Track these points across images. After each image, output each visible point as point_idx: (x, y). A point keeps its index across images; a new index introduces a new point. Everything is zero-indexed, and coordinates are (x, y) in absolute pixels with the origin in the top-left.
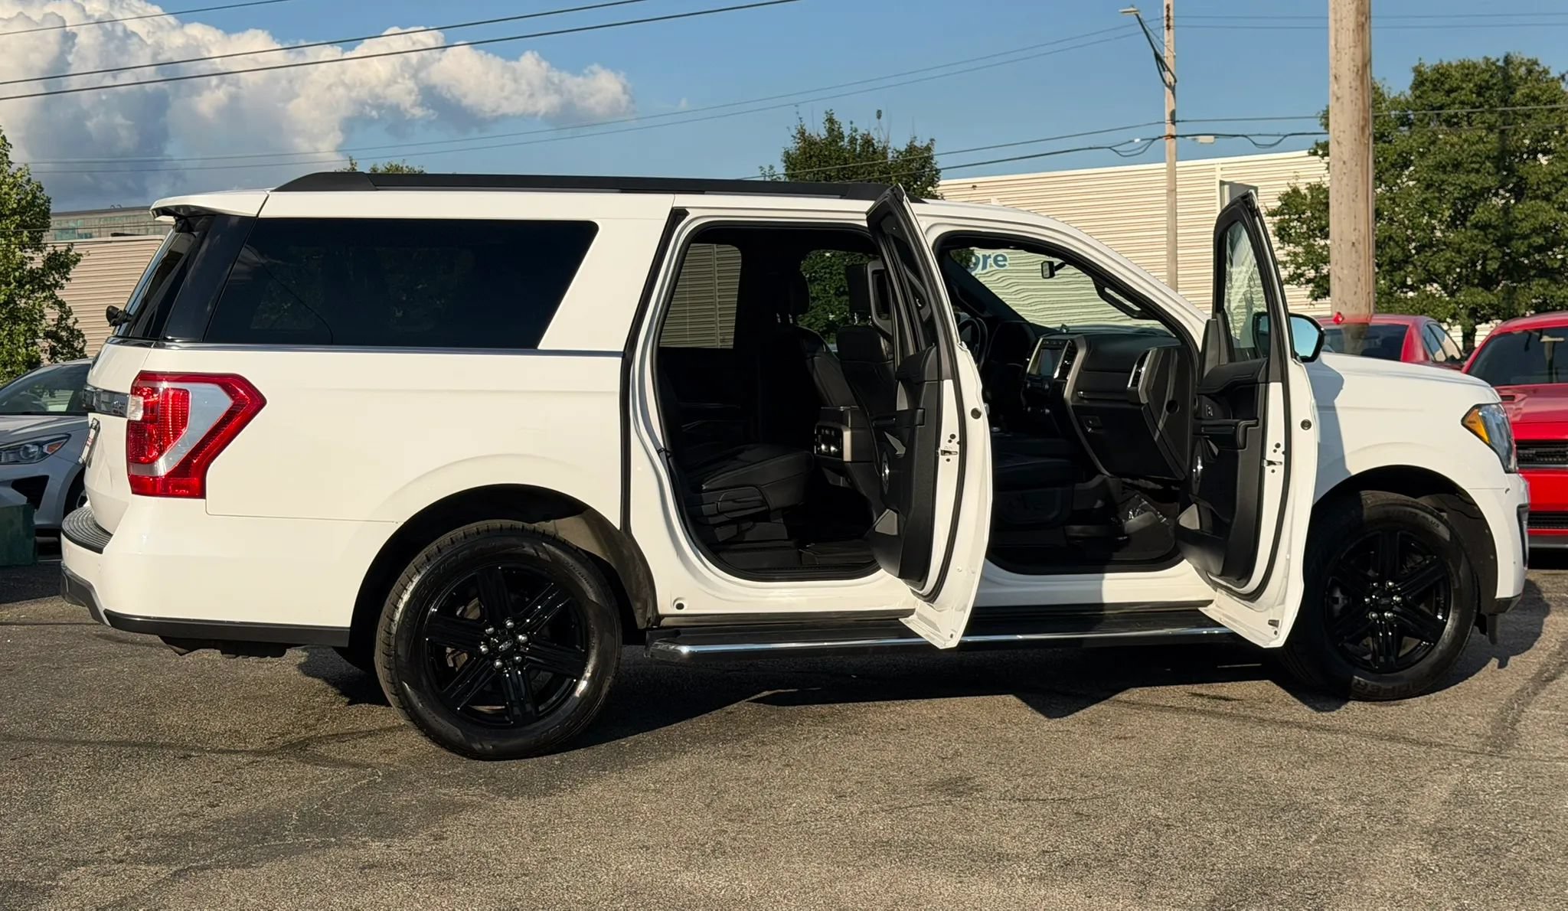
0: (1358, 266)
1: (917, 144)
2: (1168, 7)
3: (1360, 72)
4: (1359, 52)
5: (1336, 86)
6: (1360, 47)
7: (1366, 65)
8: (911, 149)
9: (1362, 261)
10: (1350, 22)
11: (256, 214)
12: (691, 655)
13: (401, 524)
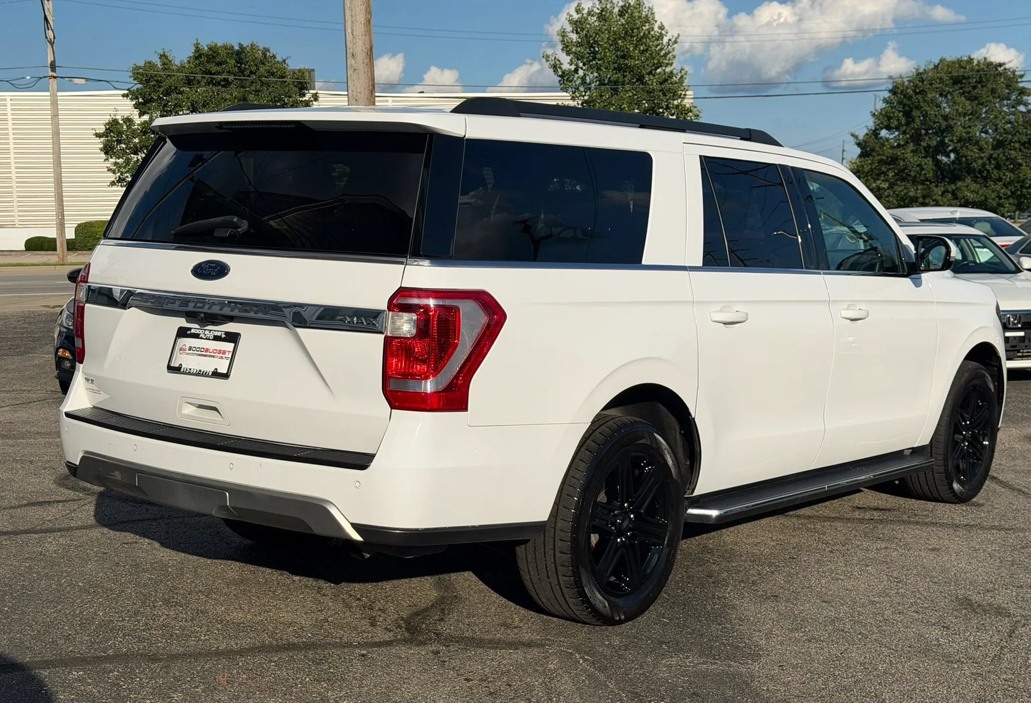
3: (369, 53)
5: (353, 61)
6: (367, 36)
10: (361, 18)
11: (464, 134)
12: (719, 517)
13: (589, 424)
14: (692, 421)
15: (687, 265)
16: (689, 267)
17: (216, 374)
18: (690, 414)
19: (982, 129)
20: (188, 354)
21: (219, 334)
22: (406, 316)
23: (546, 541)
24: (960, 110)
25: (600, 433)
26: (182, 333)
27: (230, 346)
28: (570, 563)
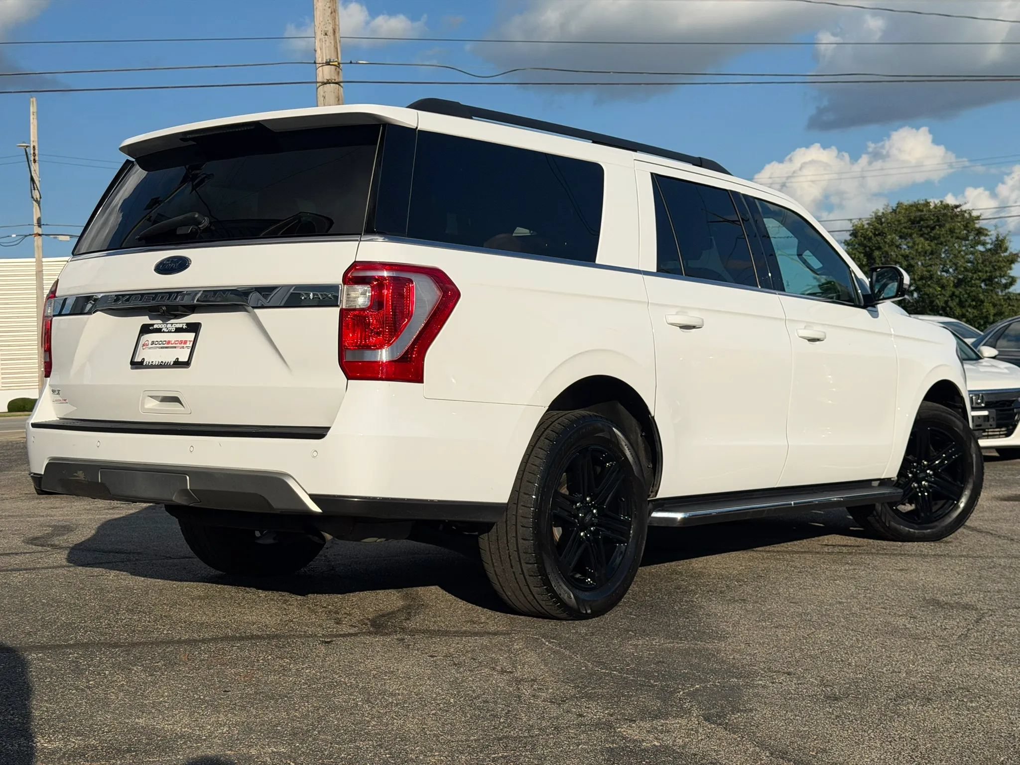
2: (34, 147)
11: (416, 126)
12: (684, 519)
13: (547, 408)
14: (652, 420)
15: (640, 269)
16: (643, 271)
17: (178, 364)
18: (649, 413)
19: (943, 268)
20: (150, 348)
21: (180, 326)
22: (360, 288)
23: (508, 529)
24: (920, 250)
25: (559, 424)
26: (146, 329)
27: (191, 336)
28: (533, 549)
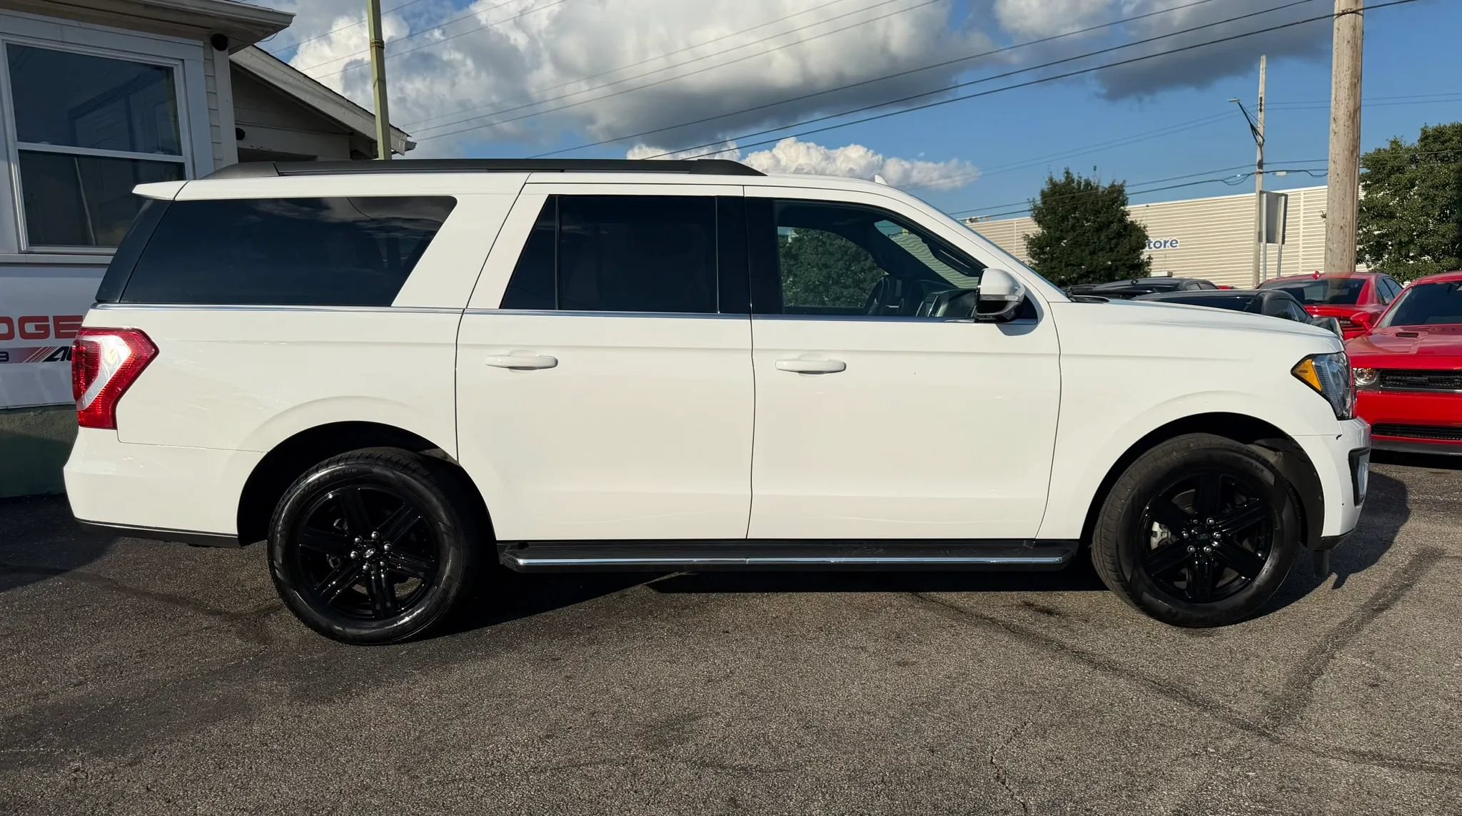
0: (1345, 241)
1: (1116, 183)
2: (1261, 98)
3: (1352, 116)
4: (1351, 103)
5: (1335, 125)
6: (1352, 99)
7: (1356, 111)
8: (1113, 186)
9: (1347, 238)
11: (173, 198)
13: (266, 453)
